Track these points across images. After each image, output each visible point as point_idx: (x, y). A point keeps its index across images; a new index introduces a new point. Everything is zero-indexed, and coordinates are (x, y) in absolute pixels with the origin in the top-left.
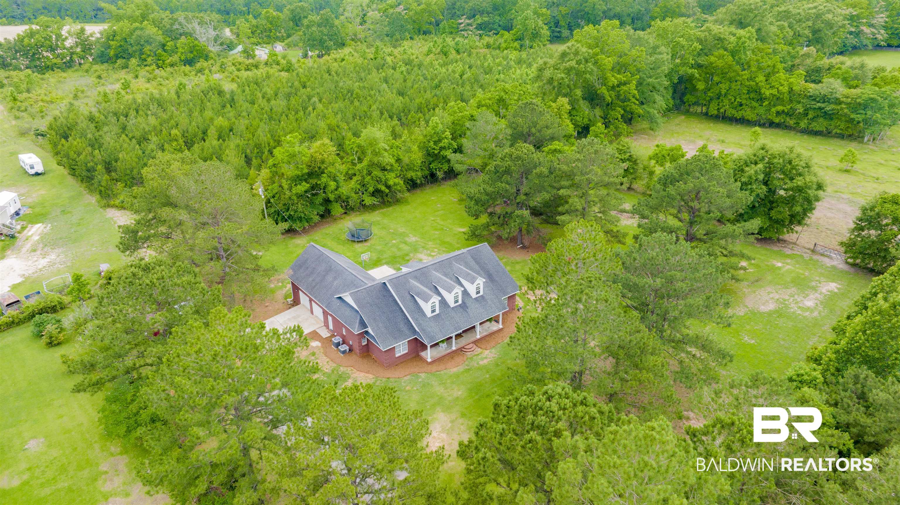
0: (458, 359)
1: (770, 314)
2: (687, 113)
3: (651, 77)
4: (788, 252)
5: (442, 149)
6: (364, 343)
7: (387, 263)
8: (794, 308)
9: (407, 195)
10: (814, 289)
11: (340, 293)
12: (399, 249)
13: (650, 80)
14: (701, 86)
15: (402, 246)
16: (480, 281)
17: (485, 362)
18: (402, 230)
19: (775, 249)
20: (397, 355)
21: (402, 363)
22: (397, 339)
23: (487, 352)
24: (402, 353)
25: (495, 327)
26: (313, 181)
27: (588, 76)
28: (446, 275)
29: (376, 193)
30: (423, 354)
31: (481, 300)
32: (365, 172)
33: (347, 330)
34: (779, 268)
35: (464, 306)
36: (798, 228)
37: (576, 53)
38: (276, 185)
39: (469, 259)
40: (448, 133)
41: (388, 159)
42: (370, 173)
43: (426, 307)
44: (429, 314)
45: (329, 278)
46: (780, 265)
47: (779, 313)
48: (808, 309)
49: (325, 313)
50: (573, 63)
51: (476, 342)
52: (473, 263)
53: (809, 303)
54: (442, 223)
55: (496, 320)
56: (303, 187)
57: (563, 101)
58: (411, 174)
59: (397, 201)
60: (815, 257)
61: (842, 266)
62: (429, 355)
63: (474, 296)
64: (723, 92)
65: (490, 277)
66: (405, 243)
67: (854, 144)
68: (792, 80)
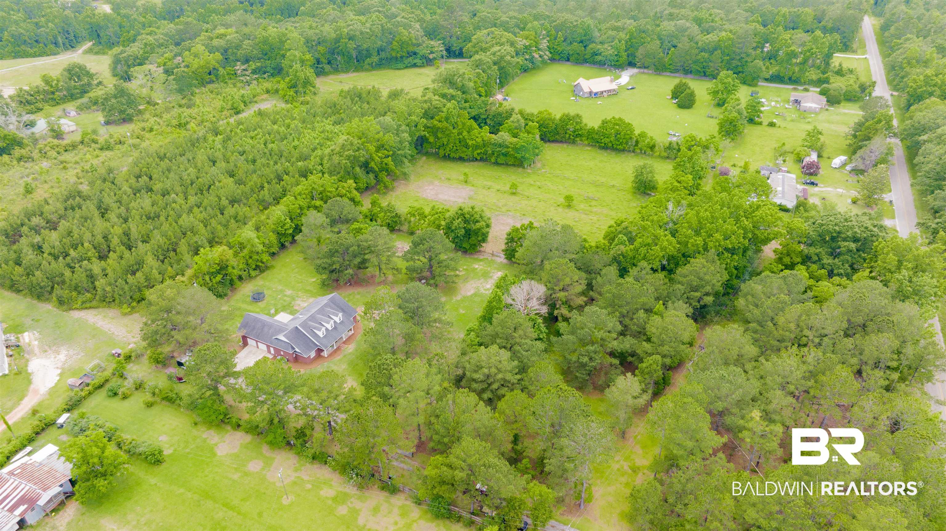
0: (339, 352)
1: (471, 296)
2: (427, 154)
3: (399, 150)
4: (481, 257)
5: (286, 230)
6: (294, 356)
7: (282, 311)
8: (482, 291)
9: (273, 263)
10: (491, 277)
11: (275, 336)
12: (284, 301)
13: (399, 152)
14: (431, 139)
15: (285, 298)
16: (340, 315)
17: (351, 351)
18: (280, 287)
19: (476, 257)
20: (312, 358)
21: (315, 360)
22: (310, 351)
23: (350, 346)
24: (314, 356)
25: (351, 333)
26: (224, 272)
27: (361, 159)
28: (323, 315)
29: (257, 267)
30: (322, 354)
31: (342, 323)
32: (248, 257)
33: (284, 352)
34: (476, 269)
35: (335, 328)
36: (484, 245)
37: (352, 144)
38: (200, 279)
39: (331, 304)
40: (288, 220)
41: (260, 248)
42: (251, 257)
43: (320, 334)
44: (322, 336)
45: (266, 329)
46: (477, 266)
47: (475, 295)
48: (488, 289)
49: (268, 347)
50: (351, 152)
51: (344, 343)
52: (333, 306)
53: (488, 286)
54: (300, 277)
55: (351, 330)
56: (219, 278)
57: (351, 182)
58: (273, 250)
59: (267, 268)
60: (494, 258)
61: (505, 261)
62: (325, 354)
63: (338, 322)
64: (445, 143)
65: (343, 311)
66: (286, 296)
67: (520, 170)
68: (482, 134)
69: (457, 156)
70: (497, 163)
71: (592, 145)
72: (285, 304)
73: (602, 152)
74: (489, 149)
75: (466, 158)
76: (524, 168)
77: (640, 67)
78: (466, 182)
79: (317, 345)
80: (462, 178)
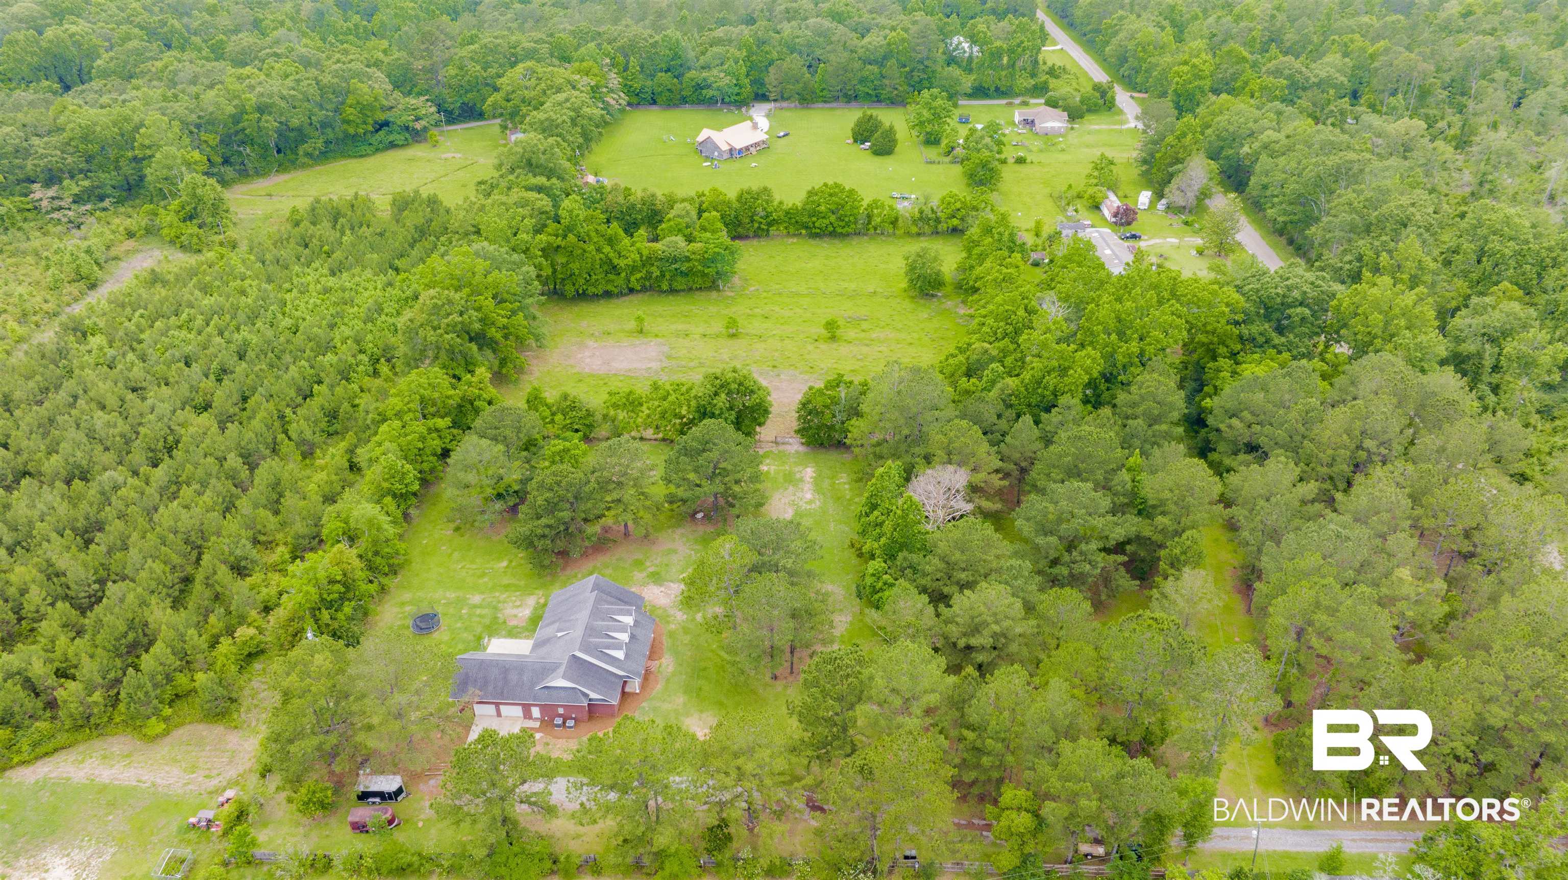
0: (652, 678)
1: (794, 519)
5: (406, 486)
7: (489, 635)
8: (805, 506)
10: (802, 480)
11: (539, 683)
12: (480, 616)
14: (548, 270)
15: (478, 611)
16: (634, 610)
17: (671, 668)
18: (452, 595)
26: (351, 595)
27: (473, 326)
28: (603, 620)
29: (389, 569)
30: (627, 690)
31: (637, 624)
33: (564, 707)
34: (768, 472)
35: (633, 637)
36: (760, 429)
39: (604, 597)
40: (408, 467)
41: (390, 530)
43: (620, 654)
44: (621, 659)
46: (766, 468)
47: (799, 515)
48: (810, 502)
49: (526, 708)
51: (650, 658)
52: (608, 598)
53: (808, 496)
60: (781, 448)
61: (802, 449)
63: (632, 623)
65: (624, 602)
67: (714, 294)
68: (638, 245)
69: (600, 290)
70: (672, 291)
71: (795, 235)
72: (487, 621)
73: (817, 241)
74: (654, 269)
75: (616, 291)
76: (719, 290)
77: (775, 100)
78: (641, 331)
79: (618, 677)
80: (632, 325)
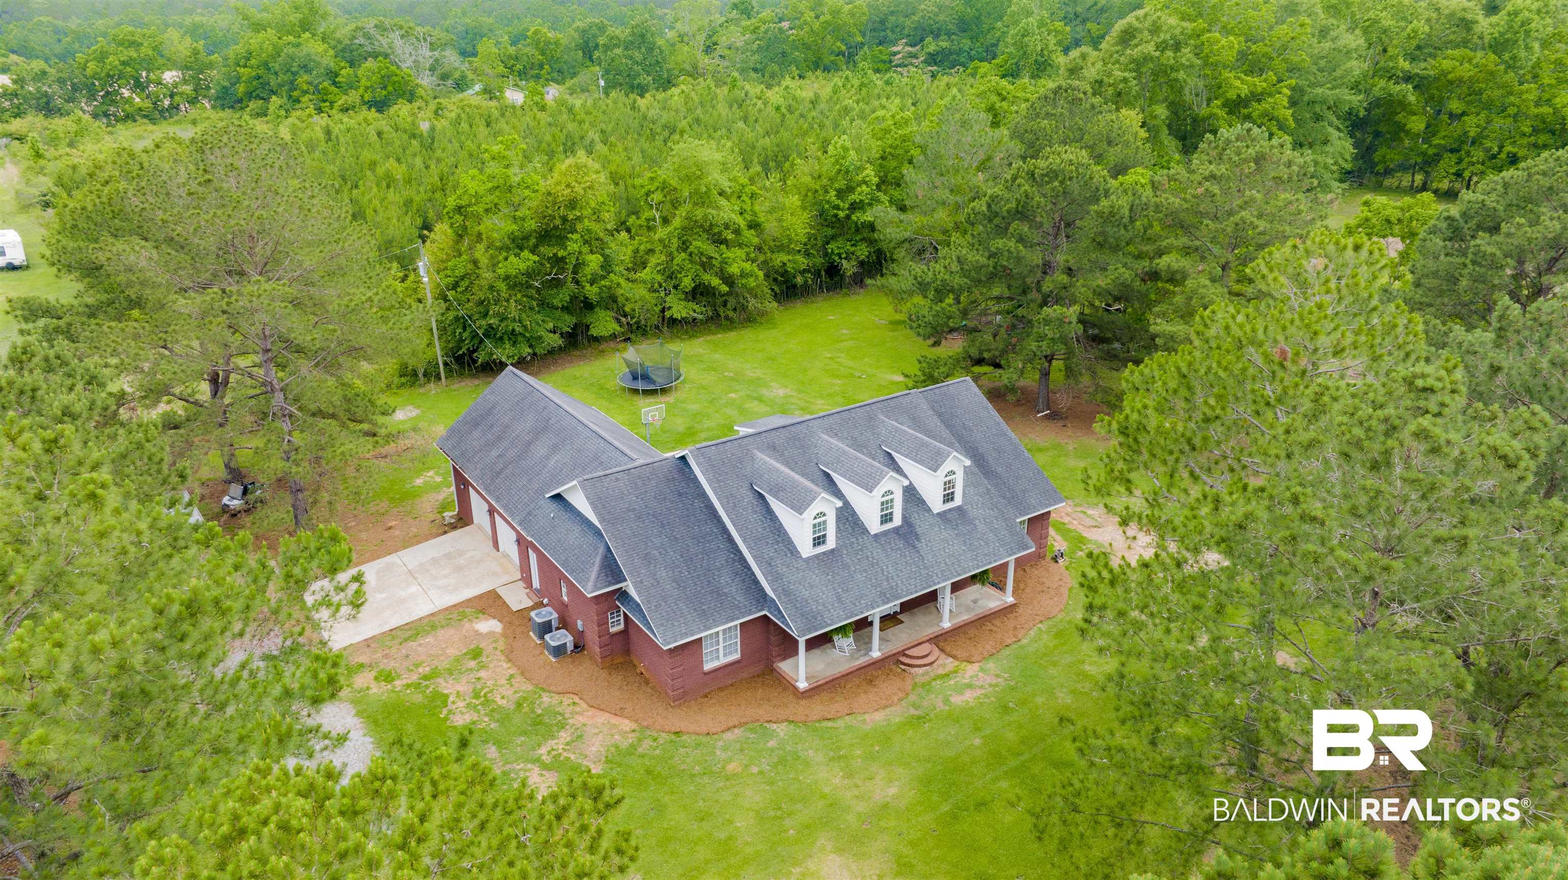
0: (888, 687)
6: (616, 626)
16: (957, 465)
17: (968, 696)
20: (708, 666)
21: (721, 689)
22: (707, 617)
23: (971, 670)
24: (724, 660)
25: (992, 599)
27: (1181, 76)
29: (699, 293)
30: (785, 666)
31: (955, 520)
32: (675, 244)
33: (570, 585)
37: (1156, 29)
38: (462, 259)
39: (925, 411)
40: (870, 173)
41: (728, 215)
42: (684, 246)
44: (806, 549)
49: (522, 544)
50: (1149, 49)
51: (940, 640)
52: (934, 422)
54: (851, 364)
55: (996, 579)
58: (781, 260)
59: (748, 319)
62: (801, 669)
63: (936, 507)
64: (1472, 133)
79: (762, 598)
